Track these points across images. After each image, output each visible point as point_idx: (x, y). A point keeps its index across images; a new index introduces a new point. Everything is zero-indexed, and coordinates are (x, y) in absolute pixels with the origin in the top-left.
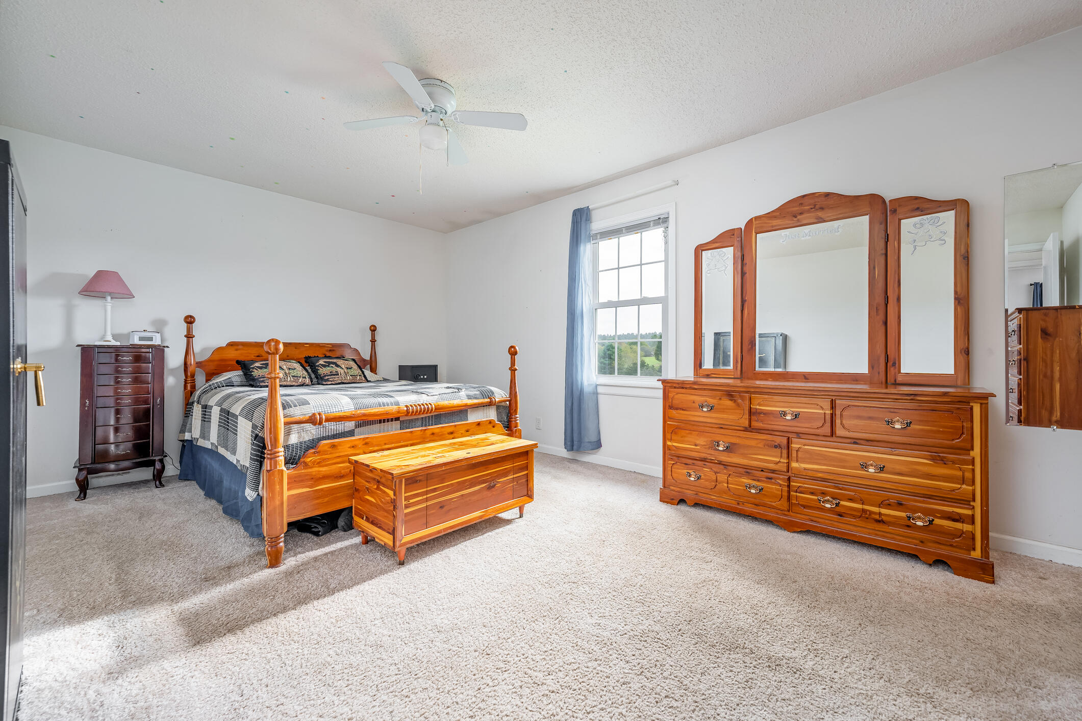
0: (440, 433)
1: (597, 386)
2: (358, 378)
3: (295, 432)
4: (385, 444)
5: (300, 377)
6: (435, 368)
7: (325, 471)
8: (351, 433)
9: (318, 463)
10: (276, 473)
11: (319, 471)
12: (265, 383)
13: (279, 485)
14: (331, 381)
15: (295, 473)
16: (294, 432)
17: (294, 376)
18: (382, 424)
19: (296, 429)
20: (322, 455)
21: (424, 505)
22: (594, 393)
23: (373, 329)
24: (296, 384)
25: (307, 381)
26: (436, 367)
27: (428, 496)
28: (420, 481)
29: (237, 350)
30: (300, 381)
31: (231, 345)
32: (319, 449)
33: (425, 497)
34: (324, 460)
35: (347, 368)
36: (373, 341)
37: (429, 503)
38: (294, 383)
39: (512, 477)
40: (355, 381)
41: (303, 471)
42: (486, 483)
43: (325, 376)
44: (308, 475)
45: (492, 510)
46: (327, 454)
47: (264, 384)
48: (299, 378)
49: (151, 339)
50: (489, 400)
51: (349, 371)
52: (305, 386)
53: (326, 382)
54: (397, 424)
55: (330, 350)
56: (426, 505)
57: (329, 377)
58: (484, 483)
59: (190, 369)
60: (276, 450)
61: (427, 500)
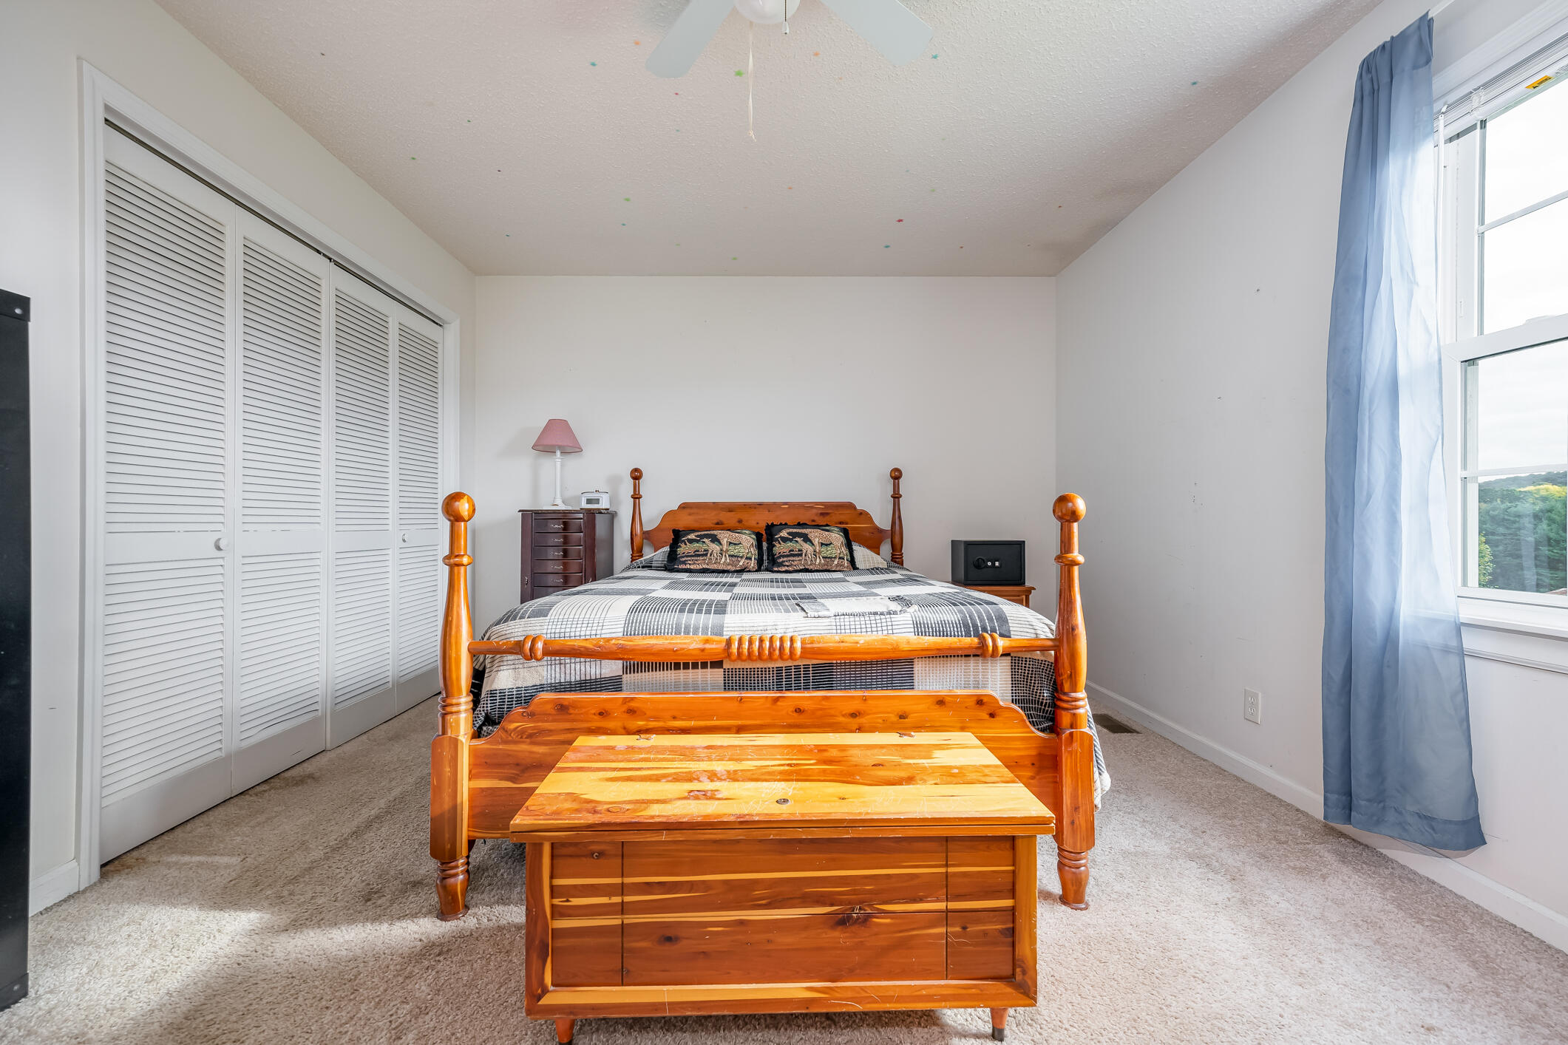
0: (820, 713)
1: (1459, 628)
2: (836, 562)
3: (508, 667)
4: (674, 718)
5: (742, 557)
6: (1017, 548)
7: (544, 754)
8: (614, 684)
9: (530, 736)
10: (446, 743)
11: (531, 752)
12: (686, 564)
13: (450, 767)
14: (788, 566)
15: (488, 749)
16: (505, 668)
17: (732, 556)
18: (691, 670)
19: (512, 663)
20: (538, 721)
21: (615, 921)
22: (1446, 650)
23: (896, 475)
24: (733, 569)
25: (752, 565)
26: (1021, 545)
27: (627, 899)
28: (601, 854)
29: (690, 514)
30: (741, 564)
31: (684, 507)
32: (531, 709)
33: (617, 899)
34: (542, 732)
35: (822, 544)
36: (896, 497)
37: (631, 919)
38: (729, 568)
39: (942, 906)
40: (829, 568)
41: (501, 747)
42: (832, 905)
43: (779, 557)
44: (509, 755)
45: (849, 994)
46: (546, 721)
47: (684, 567)
48: (739, 559)
49: (597, 501)
50: (976, 640)
51: (824, 549)
52: (747, 572)
53: (779, 566)
54: (716, 675)
55: (822, 514)
56: (619, 922)
57: (785, 559)
58: (824, 904)
59: (637, 540)
60: (454, 701)
61: (623, 909)
